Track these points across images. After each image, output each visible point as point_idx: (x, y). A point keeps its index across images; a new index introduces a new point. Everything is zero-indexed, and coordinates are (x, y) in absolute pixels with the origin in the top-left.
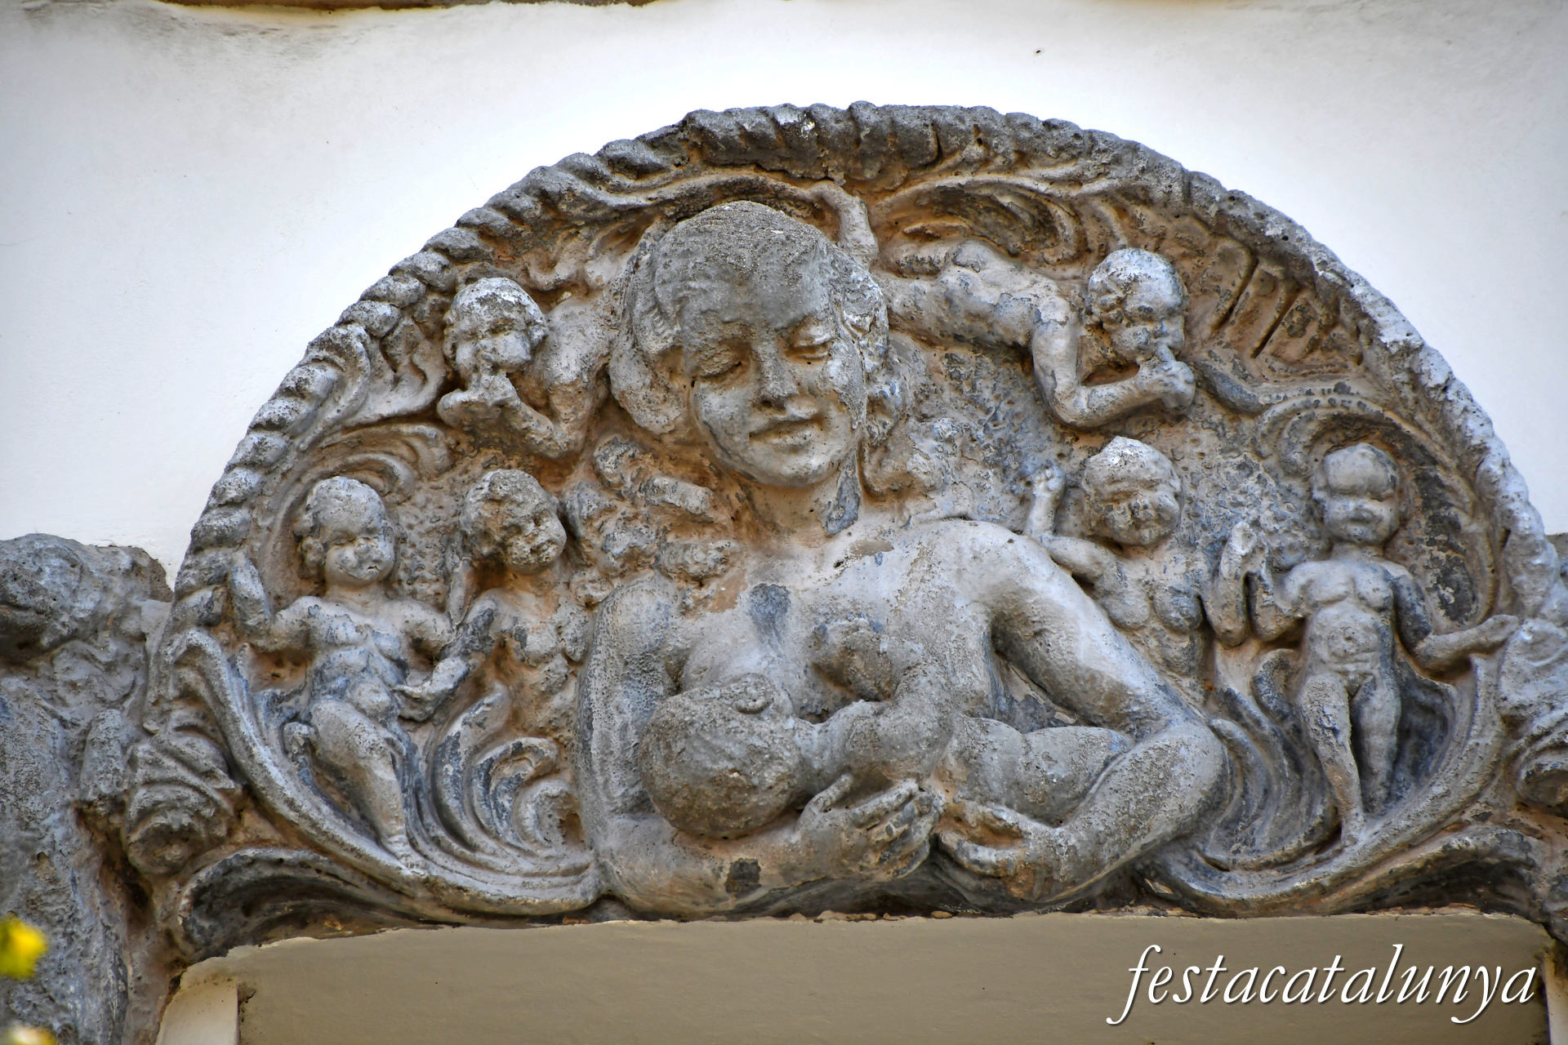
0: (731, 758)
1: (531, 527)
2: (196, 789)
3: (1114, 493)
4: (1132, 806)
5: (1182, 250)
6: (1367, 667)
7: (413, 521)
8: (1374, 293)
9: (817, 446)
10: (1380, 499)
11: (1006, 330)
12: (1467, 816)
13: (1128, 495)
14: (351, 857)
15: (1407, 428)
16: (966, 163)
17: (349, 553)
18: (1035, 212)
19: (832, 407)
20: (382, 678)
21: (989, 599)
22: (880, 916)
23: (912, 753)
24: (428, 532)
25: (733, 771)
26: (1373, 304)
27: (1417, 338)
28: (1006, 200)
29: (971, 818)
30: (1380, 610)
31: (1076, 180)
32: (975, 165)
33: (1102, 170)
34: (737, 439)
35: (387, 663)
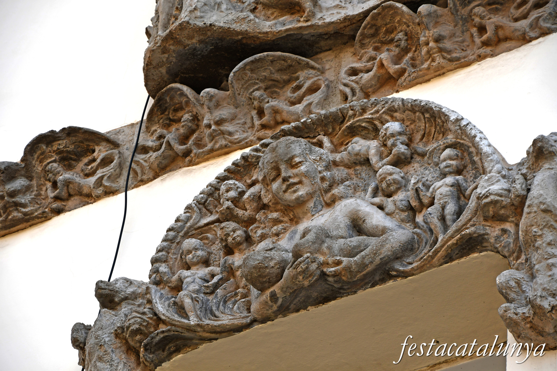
0: (258, 260)
1: (232, 233)
2: (140, 318)
3: (381, 179)
4: (374, 247)
5: (410, 122)
6: (446, 200)
7: (215, 248)
8: (448, 109)
9: (301, 189)
10: (453, 160)
11: (363, 155)
12: (468, 226)
13: (385, 178)
14: (178, 323)
15: (462, 141)
16: (350, 117)
17: (190, 256)
18: (373, 126)
19: (303, 177)
20: (198, 284)
21: (348, 215)
22: (323, 304)
23: (306, 246)
24: (218, 250)
25: (259, 263)
26: (448, 112)
27: (460, 116)
28: (363, 124)
29: (330, 262)
30: (452, 186)
31: (377, 112)
32: (353, 117)
33: (383, 106)
34: (280, 194)
35: (200, 280)
